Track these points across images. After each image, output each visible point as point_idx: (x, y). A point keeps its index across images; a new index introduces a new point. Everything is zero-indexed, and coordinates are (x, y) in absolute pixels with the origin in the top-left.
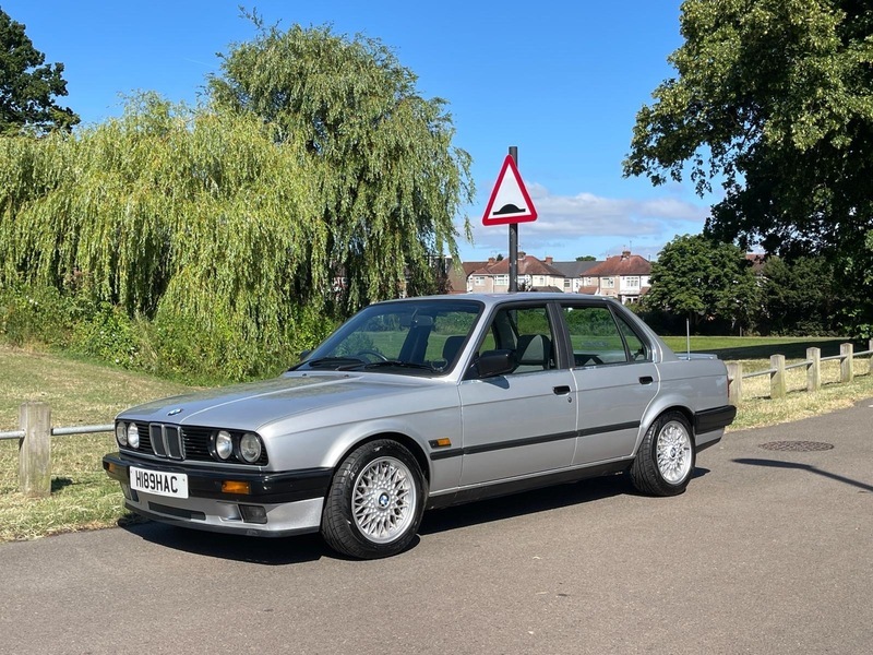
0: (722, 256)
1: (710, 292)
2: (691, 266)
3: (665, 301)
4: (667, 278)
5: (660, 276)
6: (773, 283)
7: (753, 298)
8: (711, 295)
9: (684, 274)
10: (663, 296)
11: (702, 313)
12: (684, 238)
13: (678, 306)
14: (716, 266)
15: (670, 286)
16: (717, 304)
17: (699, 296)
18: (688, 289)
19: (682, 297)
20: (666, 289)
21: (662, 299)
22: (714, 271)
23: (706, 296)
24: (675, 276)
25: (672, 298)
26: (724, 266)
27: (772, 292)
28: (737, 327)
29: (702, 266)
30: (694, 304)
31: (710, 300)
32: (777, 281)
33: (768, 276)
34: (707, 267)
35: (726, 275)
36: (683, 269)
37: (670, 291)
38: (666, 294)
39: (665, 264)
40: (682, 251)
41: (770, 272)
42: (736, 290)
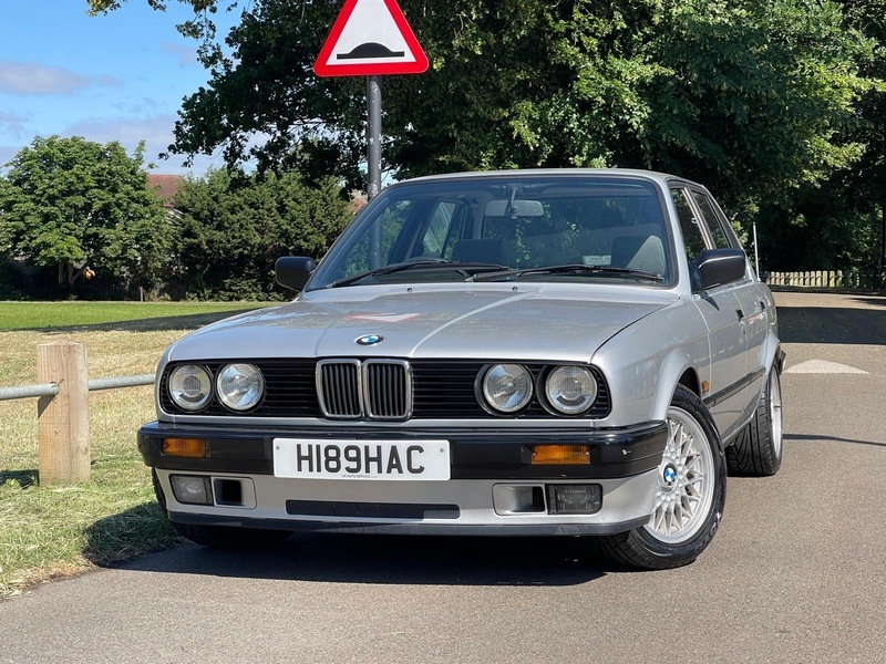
0: (110, 173)
1: (94, 230)
2: (64, 187)
3: (21, 245)
4: (24, 207)
5: (14, 202)
6: (189, 219)
7: (159, 241)
8: (96, 235)
9: (52, 200)
10: (18, 236)
11: (79, 266)
12: (50, 143)
13: (43, 252)
14: (102, 188)
15: (29, 219)
16: (106, 250)
17: (76, 236)
18: (59, 226)
19: (50, 238)
20: (22, 225)
21: (16, 240)
22: (100, 198)
23: (86, 238)
24: (37, 202)
25: (32, 239)
26: (114, 190)
27: (188, 233)
28: (134, 287)
29: (80, 187)
30: (70, 251)
31: (92, 242)
32: (196, 216)
33: (184, 209)
34: (87, 188)
35: (119, 205)
36: (50, 191)
37: (30, 228)
38: (23, 232)
39: (18, 183)
40: (47, 160)
41: (186, 203)
42: (134, 227)
